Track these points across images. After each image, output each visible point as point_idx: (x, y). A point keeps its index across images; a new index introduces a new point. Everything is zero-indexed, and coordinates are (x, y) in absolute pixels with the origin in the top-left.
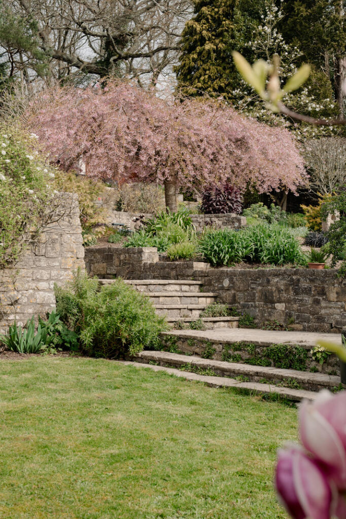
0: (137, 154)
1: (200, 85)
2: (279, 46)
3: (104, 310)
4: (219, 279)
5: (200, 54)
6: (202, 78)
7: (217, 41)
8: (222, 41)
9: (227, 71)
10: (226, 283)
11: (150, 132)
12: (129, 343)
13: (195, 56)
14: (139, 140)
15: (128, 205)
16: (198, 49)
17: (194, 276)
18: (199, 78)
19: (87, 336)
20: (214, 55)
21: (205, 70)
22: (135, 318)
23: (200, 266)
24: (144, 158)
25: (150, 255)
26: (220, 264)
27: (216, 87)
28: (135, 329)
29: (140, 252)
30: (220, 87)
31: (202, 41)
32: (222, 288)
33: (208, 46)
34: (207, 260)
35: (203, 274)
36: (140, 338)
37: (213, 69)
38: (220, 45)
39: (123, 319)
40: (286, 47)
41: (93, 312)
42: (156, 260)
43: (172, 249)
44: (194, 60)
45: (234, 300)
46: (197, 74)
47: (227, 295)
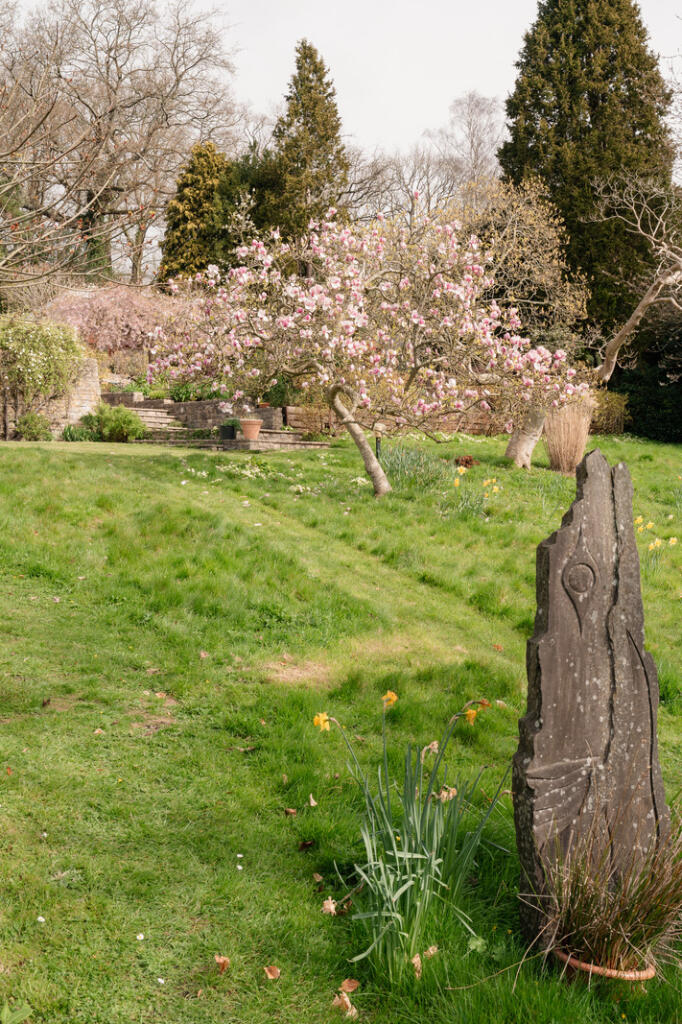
0: (129, 333)
1: (182, 261)
2: (252, 231)
3: (114, 418)
4: (178, 408)
5: (182, 232)
6: (185, 255)
7: (198, 221)
8: (202, 221)
9: (208, 249)
10: (182, 410)
11: (137, 320)
12: (128, 435)
13: (179, 234)
14: (130, 324)
15: (120, 368)
16: (181, 227)
17: (164, 408)
18: (182, 254)
19: (106, 431)
20: (195, 234)
21: (187, 247)
22: (130, 422)
23: (168, 402)
24: (133, 336)
25: (138, 397)
26: (180, 400)
27: (198, 264)
28: (131, 427)
29: (132, 395)
30: (201, 263)
31: (185, 220)
32: (180, 414)
33: (190, 226)
34: (173, 398)
35: (169, 406)
36: (134, 432)
37: (195, 247)
38: (202, 225)
39: (124, 423)
40: (257, 232)
41: (108, 419)
42: (142, 400)
43: (152, 393)
44: (178, 238)
45: (186, 420)
46: (180, 250)
47: (183, 417)
